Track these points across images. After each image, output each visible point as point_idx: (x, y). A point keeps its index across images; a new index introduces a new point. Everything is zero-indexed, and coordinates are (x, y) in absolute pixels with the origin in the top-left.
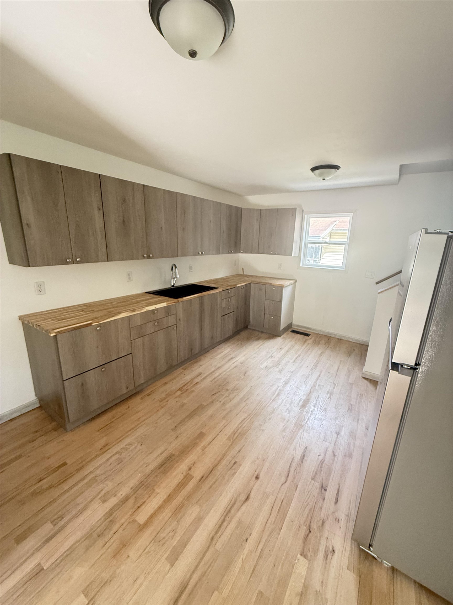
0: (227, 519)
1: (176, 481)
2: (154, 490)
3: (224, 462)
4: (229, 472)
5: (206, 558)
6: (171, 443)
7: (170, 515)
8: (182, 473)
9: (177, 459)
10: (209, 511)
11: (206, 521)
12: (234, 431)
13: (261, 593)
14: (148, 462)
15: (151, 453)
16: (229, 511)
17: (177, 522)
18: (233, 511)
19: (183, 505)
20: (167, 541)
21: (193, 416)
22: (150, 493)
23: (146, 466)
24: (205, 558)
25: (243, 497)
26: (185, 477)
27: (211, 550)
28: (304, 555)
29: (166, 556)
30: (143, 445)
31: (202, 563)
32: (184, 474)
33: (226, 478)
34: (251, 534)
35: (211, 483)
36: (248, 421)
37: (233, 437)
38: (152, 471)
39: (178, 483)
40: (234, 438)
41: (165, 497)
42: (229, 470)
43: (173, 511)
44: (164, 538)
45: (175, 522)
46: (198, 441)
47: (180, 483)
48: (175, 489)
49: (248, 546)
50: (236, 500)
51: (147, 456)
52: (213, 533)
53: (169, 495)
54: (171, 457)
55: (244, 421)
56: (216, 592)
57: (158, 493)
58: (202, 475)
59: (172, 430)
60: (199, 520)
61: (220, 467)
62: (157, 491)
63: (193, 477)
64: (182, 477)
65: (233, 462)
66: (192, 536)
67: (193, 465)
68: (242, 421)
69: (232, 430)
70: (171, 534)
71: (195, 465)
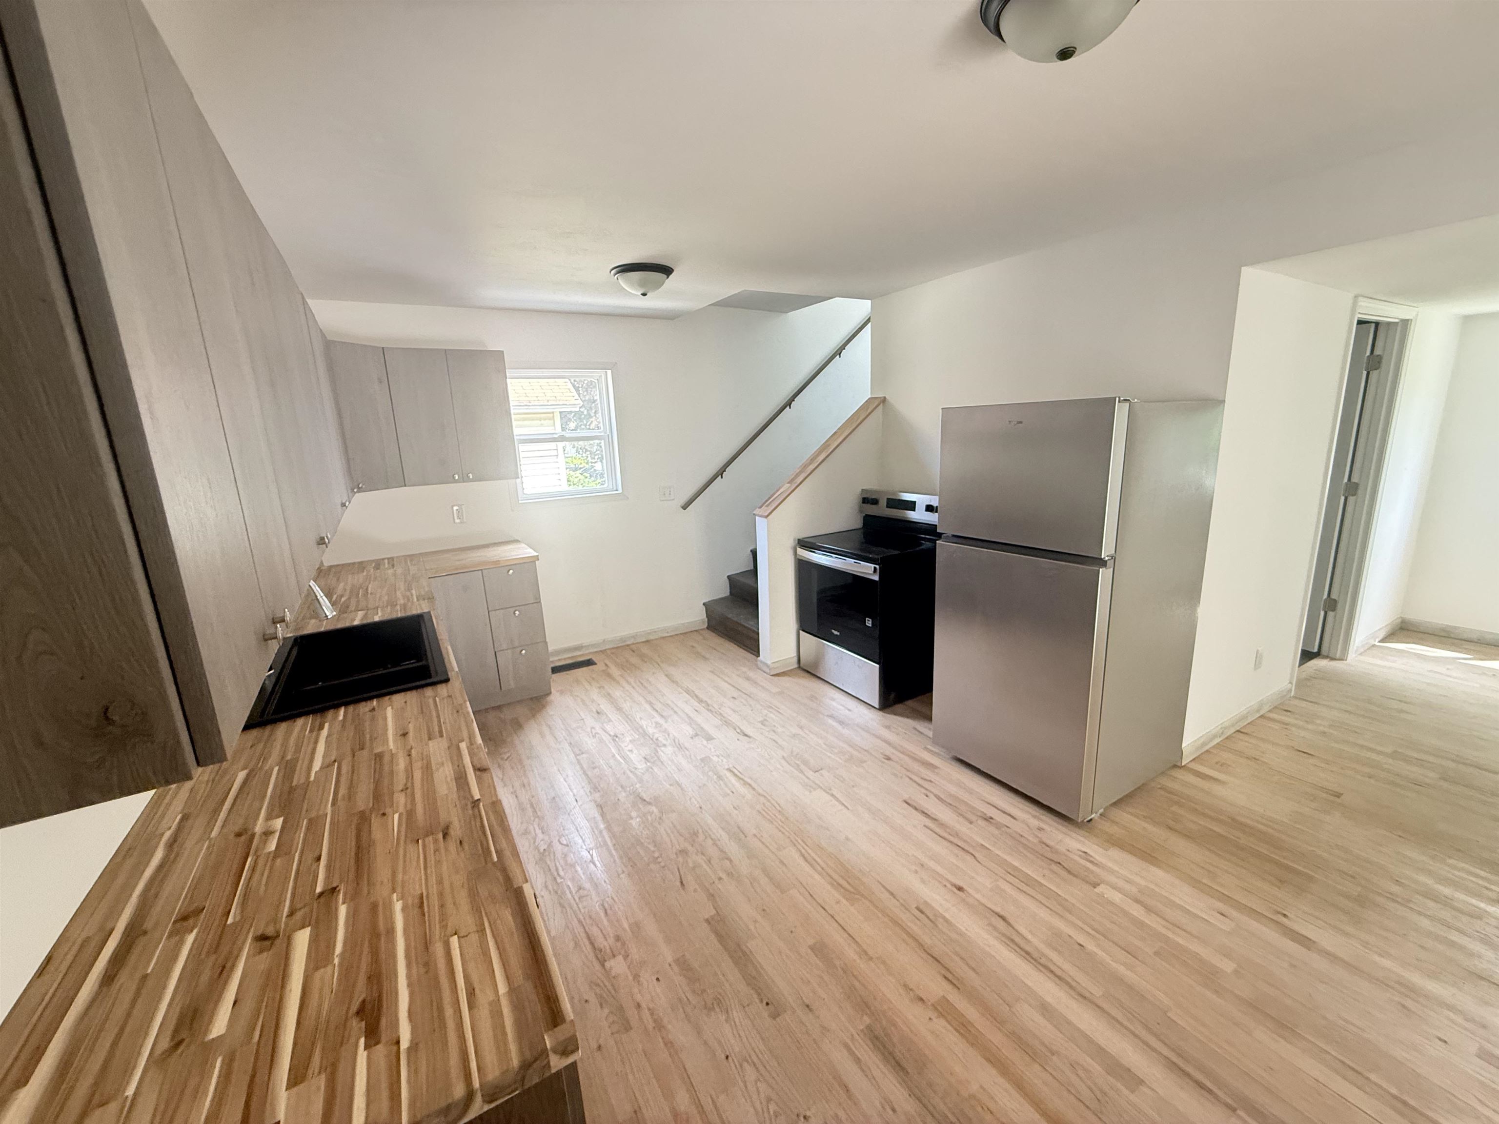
0: (1043, 961)
1: (952, 1038)
2: (973, 1096)
3: (916, 929)
4: (940, 926)
5: (1120, 1017)
6: (824, 1028)
7: (1037, 1068)
8: (930, 1019)
9: (884, 1023)
10: (1029, 988)
11: (1049, 999)
12: (832, 885)
13: (1157, 953)
14: (881, 1103)
15: (848, 1090)
16: (1028, 953)
17: (1053, 1054)
18: (1028, 948)
19: (1013, 1033)
20: (1095, 1084)
21: (744, 953)
22: (979, 1109)
23: (894, 1110)
24: (1119, 1019)
25: (1001, 925)
26: (941, 1015)
27: (1100, 1002)
28: (1095, 885)
29: (1126, 1092)
30: (808, 1114)
31: (1126, 1023)
32: (933, 1015)
33: (954, 936)
34: (1070, 936)
35: (966, 968)
36: (810, 851)
37: (851, 892)
38: (912, 1094)
39: (957, 1034)
40: (852, 890)
41: (994, 1072)
42: (937, 926)
43: (1027, 1058)
44: (1091, 1090)
45: (1055, 1058)
46: (837, 963)
47: (956, 1030)
48: (972, 1045)
49: (1090, 946)
50: (1004, 935)
51: (855, 1104)
52: (1073, 993)
53: (988, 1060)
54: (877, 1038)
55: (809, 858)
56: (1169, 1014)
57: (981, 1087)
58: (940, 979)
59: (775, 1016)
60: (1045, 1009)
61: (927, 940)
62: (974, 1088)
63: (944, 997)
64: (943, 1022)
65: (917, 913)
66: (1079, 1029)
67: (911, 990)
68: (806, 861)
69: (829, 887)
70: (1080, 1072)
71: (911, 986)
